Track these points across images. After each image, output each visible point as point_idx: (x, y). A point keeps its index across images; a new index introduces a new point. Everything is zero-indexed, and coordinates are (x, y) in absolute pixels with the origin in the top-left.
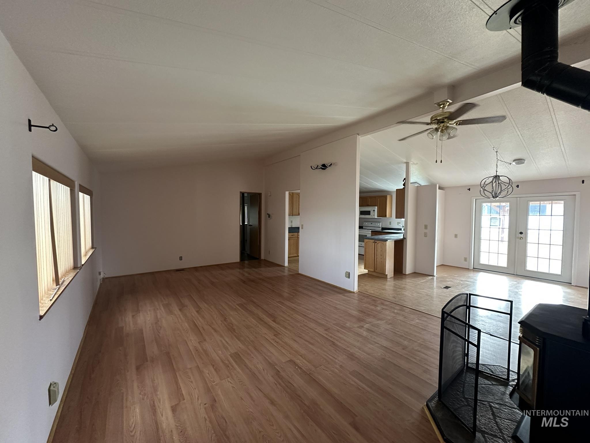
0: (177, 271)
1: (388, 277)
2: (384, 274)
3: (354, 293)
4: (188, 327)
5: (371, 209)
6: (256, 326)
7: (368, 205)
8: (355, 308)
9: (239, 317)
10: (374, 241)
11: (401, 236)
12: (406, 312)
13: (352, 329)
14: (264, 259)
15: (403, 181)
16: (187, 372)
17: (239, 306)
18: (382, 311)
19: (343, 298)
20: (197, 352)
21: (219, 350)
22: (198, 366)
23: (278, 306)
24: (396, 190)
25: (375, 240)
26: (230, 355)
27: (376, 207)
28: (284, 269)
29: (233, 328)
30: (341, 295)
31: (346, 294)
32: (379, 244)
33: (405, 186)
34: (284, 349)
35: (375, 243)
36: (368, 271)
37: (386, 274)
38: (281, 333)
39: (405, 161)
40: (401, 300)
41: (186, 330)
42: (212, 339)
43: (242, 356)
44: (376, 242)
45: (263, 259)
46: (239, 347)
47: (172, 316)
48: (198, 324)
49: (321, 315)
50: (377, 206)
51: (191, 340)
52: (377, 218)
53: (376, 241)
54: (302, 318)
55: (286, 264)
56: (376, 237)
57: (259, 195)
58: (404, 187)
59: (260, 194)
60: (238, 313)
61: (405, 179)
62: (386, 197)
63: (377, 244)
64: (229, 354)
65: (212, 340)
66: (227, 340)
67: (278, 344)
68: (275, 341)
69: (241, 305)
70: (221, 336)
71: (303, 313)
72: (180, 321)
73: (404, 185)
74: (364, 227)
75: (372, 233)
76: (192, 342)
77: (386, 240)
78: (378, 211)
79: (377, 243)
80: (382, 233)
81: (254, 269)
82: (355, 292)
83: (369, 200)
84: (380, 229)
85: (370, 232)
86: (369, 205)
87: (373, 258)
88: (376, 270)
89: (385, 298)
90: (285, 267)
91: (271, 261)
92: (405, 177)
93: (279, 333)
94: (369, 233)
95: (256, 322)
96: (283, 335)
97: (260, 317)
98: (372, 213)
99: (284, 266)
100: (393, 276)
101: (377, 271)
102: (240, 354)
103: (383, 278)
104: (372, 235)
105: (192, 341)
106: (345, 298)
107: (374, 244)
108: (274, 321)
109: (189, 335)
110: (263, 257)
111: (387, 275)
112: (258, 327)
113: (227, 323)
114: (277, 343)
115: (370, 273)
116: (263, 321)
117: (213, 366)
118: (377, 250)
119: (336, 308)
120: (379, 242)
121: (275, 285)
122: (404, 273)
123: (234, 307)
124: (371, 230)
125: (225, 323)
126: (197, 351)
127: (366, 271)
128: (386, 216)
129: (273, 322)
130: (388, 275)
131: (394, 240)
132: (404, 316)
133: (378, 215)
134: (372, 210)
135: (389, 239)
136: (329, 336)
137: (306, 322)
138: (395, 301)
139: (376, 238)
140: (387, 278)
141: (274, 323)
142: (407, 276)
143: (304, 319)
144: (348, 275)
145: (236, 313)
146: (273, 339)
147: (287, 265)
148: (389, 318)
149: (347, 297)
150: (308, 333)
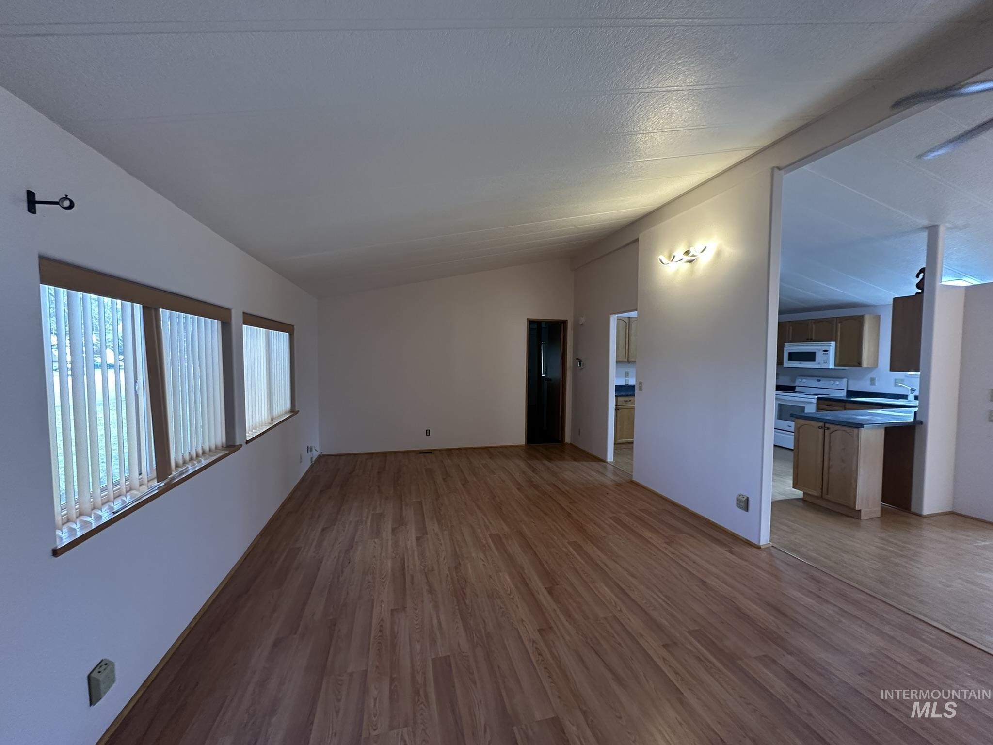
0: (420, 453)
1: (863, 516)
2: (849, 507)
3: (759, 548)
4: (390, 571)
5: (820, 347)
6: (510, 595)
7: (809, 340)
8: (757, 593)
9: (484, 565)
10: (821, 424)
11: (907, 416)
12: (924, 640)
13: (739, 662)
14: (571, 444)
15: (918, 276)
16: (341, 680)
17: (493, 540)
18: (840, 621)
19: (727, 558)
20: (380, 634)
21: (418, 641)
22: (366, 671)
23: (569, 554)
24: (891, 301)
25: (826, 422)
26: (433, 660)
27: (833, 344)
28: (605, 467)
29: (465, 590)
30: (722, 550)
31: (736, 549)
32: (838, 434)
33: (922, 289)
34: (549, 677)
35: (824, 428)
36: (804, 493)
37: (857, 509)
38: (555, 629)
39: (925, 222)
40: (907, 594)
41: (384, 576)
42: (416, 609)
43: (454, 670)
44: (828, 428)
45: (569, 443)
46: (459, 645)
47: (376, 540)
48: (408, 566)
49: (663, 597)
50: (835, 341)
51: (382, 601)
52: (833, 367)
53: (827, 425)
54: (614, 597)
55: (610, 458)
56: (829, 415)
57: (562, 325)
58: (920, 291)
59: (564, 322)
60: (486, 557)
61: (922, 271)
62: (860, 320)
63: (831, 433)
64: (433, 657)
65: (417, 611)
66: (442, 617)
67: (541, 658)
68: (537, 648)
69: (497, 539)
70: (436, 607)
71: (620, 584)
72: (384, 554)
73: (920, 285)
74: (797, 389)
75: (818, 403)
76: (381, 606)
77: (860, 426)
78: (838, 353)
79: (832, 430)
80: (848, 405)
81: (546, 462)
82: (762, 545)
83: (814, 326)
84: (842, 394)
85: (815, 401)
86: (814, 338)
87: (820, 466)
88: (827, 494)
89: (850, 579)
90: (607, 462)
91: (582, 447)
92: (924, 267)
93: (551, 628)
94: (811, 403)
95: (512, 586)
96: (559, 635)
97: (524, 576)
98: (819, 356)
99: (604, 461)
100: (879, 514)
101: (829, 497)
102: (453, 665)
103: (848, 516)
104: (819, 409)
105: (383, 606)
106: (732, 557)
107: (821, 431)
108: (550, 591)
109: (384, 589)
110: (568, 439)
111: (860, 510)
112: (513, 599)
113: (457, 575)
114: (540, 654)
115: (808, 499)
116: (527, 585)
117: (392, 680)
118: (830, 447)
119: (704, 583)
120: (836, 427)
121: (575, 502)
122: (913, 509)
123: (484, 542)
124: (816, 397)
125: (455, 575)
126: (381, 631)
127: (799, 494)
128: (859, 364)
129: (546, 593)
130: (862, 511)
131: (885, 426)
132: (920, 654)
133: (838, 362)
134: (819, 350)
135: (869, 422)
136: (670, 666)
137: (621, 611)
138: (885, 595)
139: (827, 418)
140: (860, 519)
141: (549, 598)
142: (925, 520)
143: (617, 600)
144: (744, 504)
145: (482, 556)
146: (534, 642)
147: (613, 460)
148: (865, 650)
149: (740, 556)
150: (619, 644)
